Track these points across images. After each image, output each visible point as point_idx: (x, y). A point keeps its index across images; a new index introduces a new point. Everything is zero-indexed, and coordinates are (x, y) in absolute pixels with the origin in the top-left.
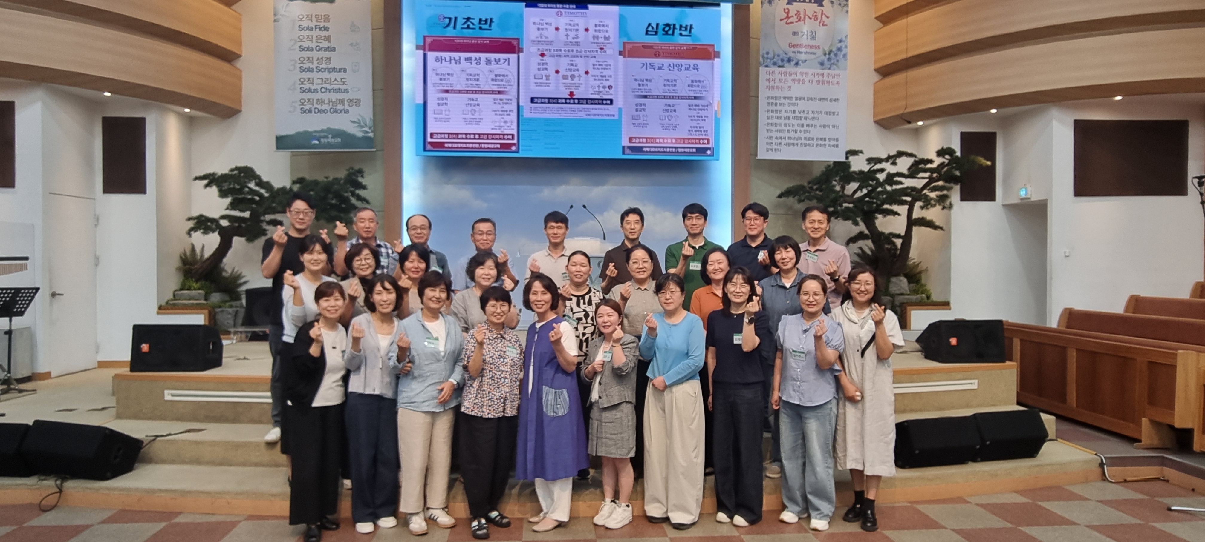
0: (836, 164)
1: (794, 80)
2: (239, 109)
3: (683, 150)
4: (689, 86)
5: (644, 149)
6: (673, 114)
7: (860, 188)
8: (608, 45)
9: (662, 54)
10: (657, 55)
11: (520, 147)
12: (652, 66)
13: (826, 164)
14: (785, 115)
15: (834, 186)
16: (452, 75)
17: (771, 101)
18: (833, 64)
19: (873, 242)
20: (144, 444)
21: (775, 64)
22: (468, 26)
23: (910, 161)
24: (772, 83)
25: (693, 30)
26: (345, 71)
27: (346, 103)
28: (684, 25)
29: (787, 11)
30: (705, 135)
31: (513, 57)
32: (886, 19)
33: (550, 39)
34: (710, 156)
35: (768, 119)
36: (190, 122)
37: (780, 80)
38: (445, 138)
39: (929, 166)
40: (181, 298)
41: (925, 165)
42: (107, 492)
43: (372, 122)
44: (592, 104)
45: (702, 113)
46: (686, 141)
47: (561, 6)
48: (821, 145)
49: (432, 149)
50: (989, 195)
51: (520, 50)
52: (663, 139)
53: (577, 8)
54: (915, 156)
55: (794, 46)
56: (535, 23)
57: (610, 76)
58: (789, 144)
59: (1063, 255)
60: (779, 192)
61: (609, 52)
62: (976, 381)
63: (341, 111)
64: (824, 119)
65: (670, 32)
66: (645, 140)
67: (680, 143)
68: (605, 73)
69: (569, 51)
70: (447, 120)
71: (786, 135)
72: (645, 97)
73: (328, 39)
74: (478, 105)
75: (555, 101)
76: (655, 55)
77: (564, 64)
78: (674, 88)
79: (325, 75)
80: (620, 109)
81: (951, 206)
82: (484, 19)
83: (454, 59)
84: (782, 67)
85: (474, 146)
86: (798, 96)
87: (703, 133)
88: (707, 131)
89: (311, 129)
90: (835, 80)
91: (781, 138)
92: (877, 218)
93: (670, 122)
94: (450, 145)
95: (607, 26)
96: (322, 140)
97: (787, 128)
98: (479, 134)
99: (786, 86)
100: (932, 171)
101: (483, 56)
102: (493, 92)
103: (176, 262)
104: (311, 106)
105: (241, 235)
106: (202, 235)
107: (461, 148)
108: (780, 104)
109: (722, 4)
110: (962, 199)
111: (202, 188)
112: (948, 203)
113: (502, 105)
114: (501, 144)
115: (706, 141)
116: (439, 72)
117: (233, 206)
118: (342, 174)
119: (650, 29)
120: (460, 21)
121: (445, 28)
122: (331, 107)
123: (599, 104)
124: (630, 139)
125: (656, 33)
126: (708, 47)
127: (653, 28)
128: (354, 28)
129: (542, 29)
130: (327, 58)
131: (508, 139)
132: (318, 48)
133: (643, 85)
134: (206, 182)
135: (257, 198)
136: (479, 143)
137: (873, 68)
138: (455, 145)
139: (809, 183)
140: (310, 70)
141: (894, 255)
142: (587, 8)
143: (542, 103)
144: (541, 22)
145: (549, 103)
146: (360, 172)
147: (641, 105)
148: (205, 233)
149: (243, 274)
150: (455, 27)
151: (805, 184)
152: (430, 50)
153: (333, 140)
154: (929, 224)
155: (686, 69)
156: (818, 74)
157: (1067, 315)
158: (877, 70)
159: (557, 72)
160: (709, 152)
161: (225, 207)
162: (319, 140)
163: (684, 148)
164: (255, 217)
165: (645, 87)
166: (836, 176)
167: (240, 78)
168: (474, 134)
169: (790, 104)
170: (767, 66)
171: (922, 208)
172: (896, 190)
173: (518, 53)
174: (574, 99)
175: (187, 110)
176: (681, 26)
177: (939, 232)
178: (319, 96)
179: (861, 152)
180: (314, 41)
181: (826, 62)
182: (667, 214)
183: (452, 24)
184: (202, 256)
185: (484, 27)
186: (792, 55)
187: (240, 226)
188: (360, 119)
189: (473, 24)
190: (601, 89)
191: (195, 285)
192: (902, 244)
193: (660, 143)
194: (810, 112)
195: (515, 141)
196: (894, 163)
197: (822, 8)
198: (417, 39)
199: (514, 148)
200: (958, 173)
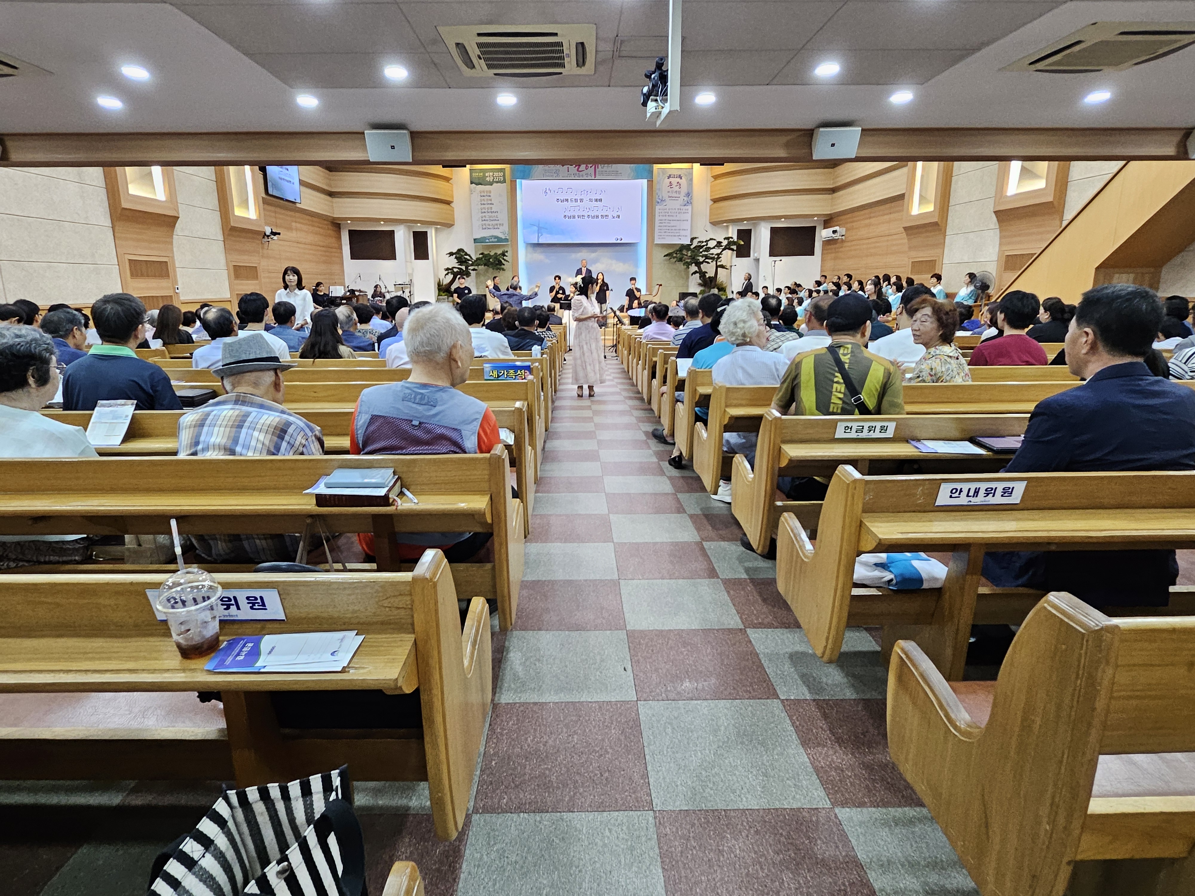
0: (686, 244)
2: (454, 223)
13: (683, 245)
23: (714, 242)
26: (498, 212)
27: (499, 225)
34: (639, 244)
39: (723, 244)
41: (720, 244)
43: (507, 232)
50: (748, 255)
54: (716, 240)
60: (663, 256)
63: (496, 228)
73: (491, 200)
79: (490, 214)
92: (702, 264)
104: (486, 226)
110: (737, 257)
111: (448, 257)
117: (458, 264)
118: (499, 252)
122: (493, 227)
128: (500, 195)
130: (491, 208)
132: (487, 204)
135: (466, 260)
137: (709, 199)
139: (675, 252)
140: (484, 213)
153: (494, 239)
154: (723, 267)
162: (489, 240)
166: (685, 249)
167: (453, 213)
175: (438, 227)
177: (729, 269)
178: (488, 222)
179: (697, 239)
180: (486, 201)
182: (621, 264)
184: (446, 283)
188: (503, 231)
191: (443, 294)
196: (709, 243)
200: (733, 247)
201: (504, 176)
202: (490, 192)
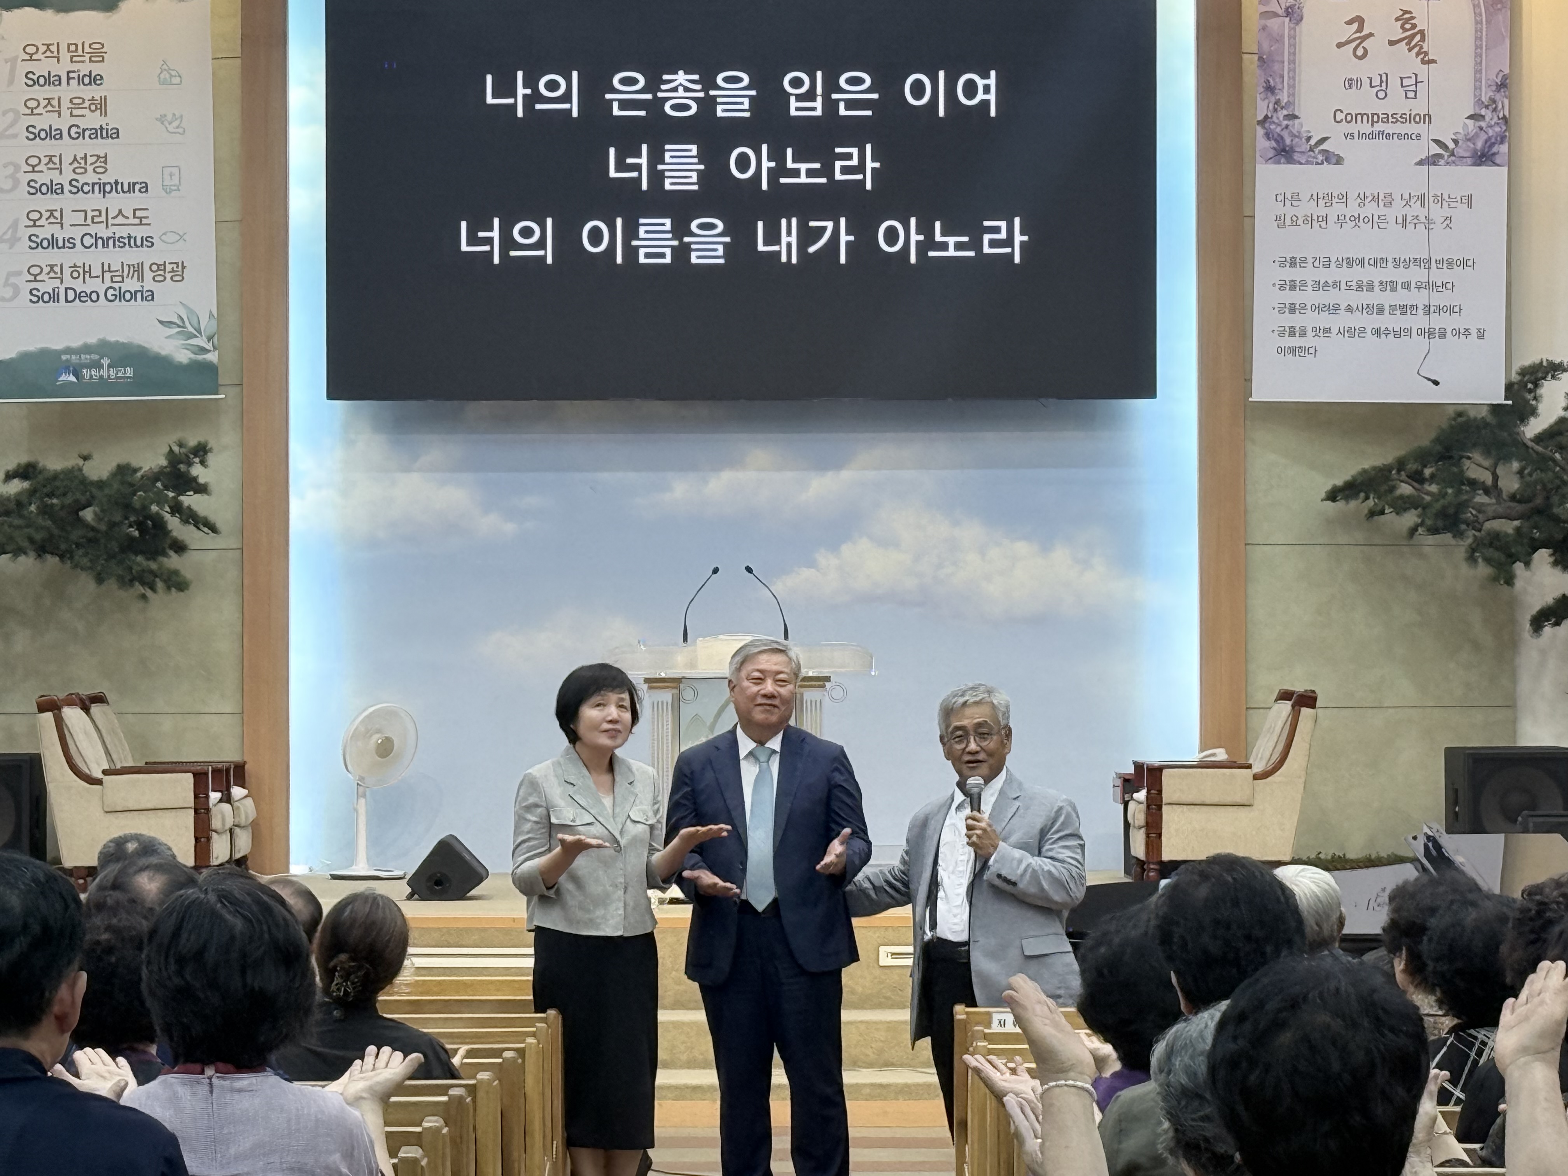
43: (214, 323)
60: (1329, 487)
63: (134, 295)
73: (101, 106)
79: (95, 201)
89: (58, 346)
96: (87, 374)
122: (108, 283)
130: (98, 157)
132: (74, 130)
153: (112, 372)
162: (76, 375)
178: (78, 256)
180: (65, 113)
202: (98, 54)
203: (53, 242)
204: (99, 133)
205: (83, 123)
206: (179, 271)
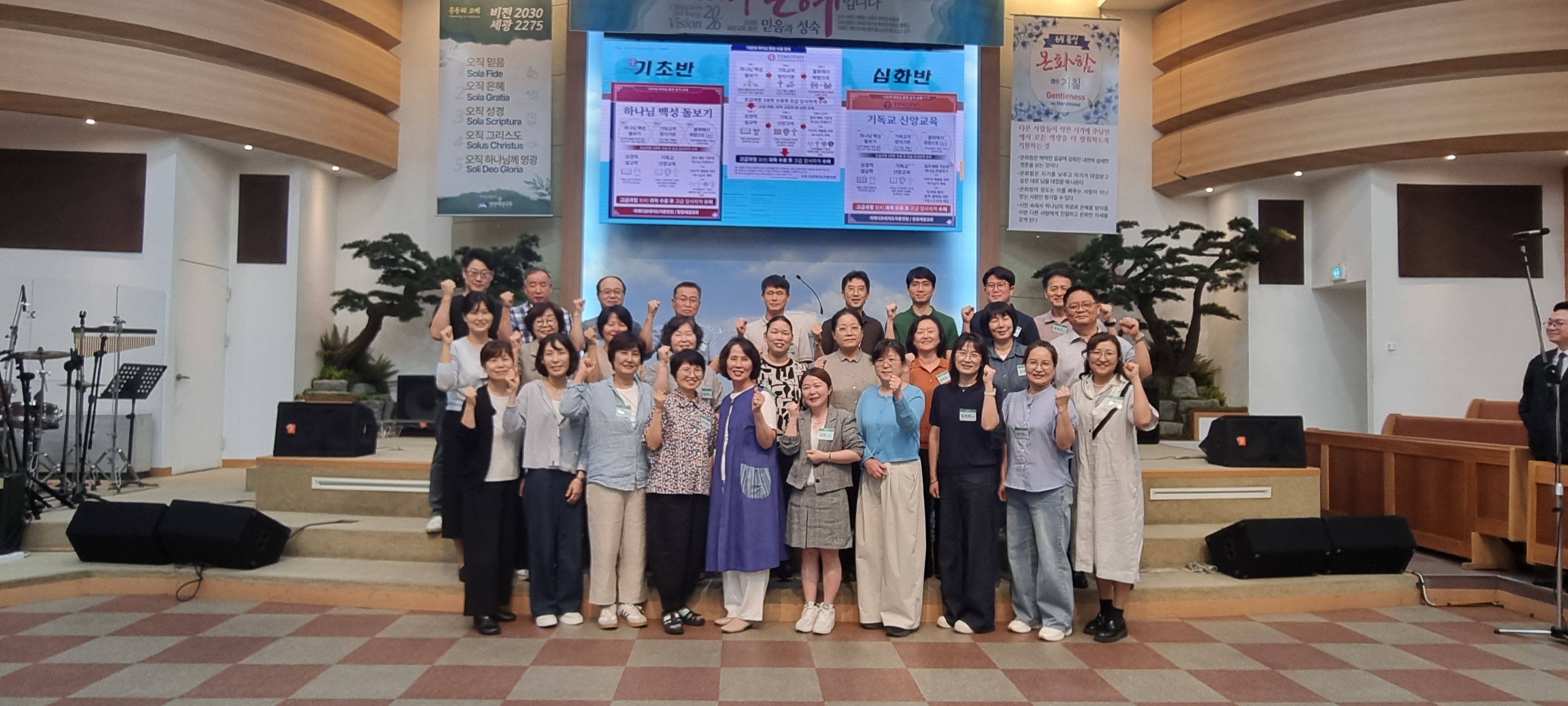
0: (1105, 236)
1: (1053, 136)
2: (394, 167)
3: (918, 219)
4: (926, 143)
5: (871, 218)
6: (907, 176)
7: (1134, 268)
8: (829, 95)
9: (893, 105)
10: (887, 106)
11: (723, 215)
12: (881, 119)
13: (1092, 238)
14: (1043, 178)
15: (1103, 263)
16: (644, 128)
17: (1025, 161)
18: (1101, 117)
19: (1150, 332)
20: (292, 533)
21: (1030, 117)
22: (664, 71)
23: (1196, 235)
24: (1027, 140)
25: (931, 77)
26: (520, 122)
27: (520, 161)
28: (920, 71)
29: (1044, 54)
30: (945, 201)
31: (716, 108)
32: (1166, 65)
33: (760, 87)
34: (950, 226)
35: (1022, 182)
36: (338, 182)
37: (1037, 137)
38: (634, 203)
39: (1220, 240)
40: (321, 387)
41: (1215, 239)
42: (252, 581)
43: (549, 183)
44: (809, 163)
45: (941, 175)
46: (922, 209)
47: (774, 48)
48: (1086, 214)
49: (619, 215)
50: (1297, 278)
51: (725, 100)
52: (894, 205)
53: (792, 51)
54: (1202, 228)
55: (1053, 96)
56: (742, 69)
57: (832, 131)
58: (1047, 213)
59: (1387, 348)
60: (1035, 271)
61: (830, 102)
62: (1269, 489)
63: (514, 170)
64: (1090, 183)
65: (904, 79)
66: (872, 207)
67: (914, 211)
68: (825, 126)
69: (782, 101)
70: (637, 181)
71: (1044, 201)
72: (873, 155)
73: (501, 86)
74: (674, 164)
75: (765, 160)
76: (885, 106)
77: (775, 116)
78: (908, 145)
79: (497, 128)
80: (843, 170)
81: (1245, 287)
82: (683, 64)
83: (647, 110)
84: (1039, 120)
85: (669, 212)
86: (1059, 155)
87: (942, 199)
88: (947, 197)
89: (478, 190)
90: (1104, 137)
91: (1037, 206)
92: (1155, 302)
93: (903, 186)
94: (640, 211)
95: (829, 72)
96: (491, 204)
97: (1045, 193)
98: (675, 199)
99: (1043, 143)
100: (1224, 246)
101: (681, 106)
102: (691, 149)
103: (317, 347)
104: (479, 164)
105: (393, 315)
106: (349, 313)
107: (653, 214)
108: (1037, 165)
109: (966, 46)
110: (1261, 281)
111: (351, 257)
112: (1241, 284)
113: (702, 164)
114: (700, 210)
115: (946, 209)
116: (628, 125)
117: (384, 280)
118: (512, 243)
119: (879, 75)
120: (655, 66)
121: (636, 73)
122: (502, 164)
123: (818, 163)
124: (855, 206)
125: (887, 80)
126: (949, 97)
127: (882, 74)
128: (531, 73)
129: (751, 76)
130: (500, 109)
131: (708, 204)
132: (489, 96)
133: (870, 141)
134: (355, 250)
135: (413, 271)
136: (675, 209)
137: (1151, 124)
138: (646, 211)
139: (1072, 259)
140: (478, 122)
141: (1178, 351)
142: (804, 51)
143: (749, 162)
144: (750, 67)
145: (758, 162)
146: (535, 239)
147: (868, 165)
148: (352, 310)
149: (392, 363)
150: (648, 73)
151: (1068, 262)
152: (619, 100)
153: (503, 204)
154: (1221, 312)
155: (923, 123)
156: (1083, 129)
157: (1394, 423)
158: (1156, 127)
159: (768, 126)
160: (949, 222)
161: (377, 280)
162: (486, 204)
163: (920, 216)
164: (410, 293)
165: (873, 144)
166: (1105, 252)
167: (396, 132)
168: (669, 198)
169: (1048, 165)
170: (1020, 120)
171: (1210, 289)
172: (1178, 267)
173: (722, 103)
174: (788, 158)
175: (335, 168)
176: (916, 73)
177: (1233, 321)
178: (489, 152)
179: (1136, 224)
181: (1092, 115)
183: (645, 70)
184: (345, 340)
185: (682, 72)
186: (1051, 107)
187: (392, 304)
188: (535, 177)
189: (670, 69)
190: (820, 146)
191: (336, 374)
192: (1188, 336)
193: (890, 210)
194: (1073, 175)
195: (717, 207)
196: (1176, 237)
197: (1087, 51)
198: (603, 87)
199: (715, 215)
200: (1254, 249)
201: (547, 20)
202: (501, 62)
203: (478, 146)
204: (500, 98)
205: (493, 93)
206: (534, 160)
